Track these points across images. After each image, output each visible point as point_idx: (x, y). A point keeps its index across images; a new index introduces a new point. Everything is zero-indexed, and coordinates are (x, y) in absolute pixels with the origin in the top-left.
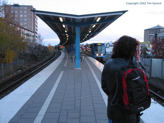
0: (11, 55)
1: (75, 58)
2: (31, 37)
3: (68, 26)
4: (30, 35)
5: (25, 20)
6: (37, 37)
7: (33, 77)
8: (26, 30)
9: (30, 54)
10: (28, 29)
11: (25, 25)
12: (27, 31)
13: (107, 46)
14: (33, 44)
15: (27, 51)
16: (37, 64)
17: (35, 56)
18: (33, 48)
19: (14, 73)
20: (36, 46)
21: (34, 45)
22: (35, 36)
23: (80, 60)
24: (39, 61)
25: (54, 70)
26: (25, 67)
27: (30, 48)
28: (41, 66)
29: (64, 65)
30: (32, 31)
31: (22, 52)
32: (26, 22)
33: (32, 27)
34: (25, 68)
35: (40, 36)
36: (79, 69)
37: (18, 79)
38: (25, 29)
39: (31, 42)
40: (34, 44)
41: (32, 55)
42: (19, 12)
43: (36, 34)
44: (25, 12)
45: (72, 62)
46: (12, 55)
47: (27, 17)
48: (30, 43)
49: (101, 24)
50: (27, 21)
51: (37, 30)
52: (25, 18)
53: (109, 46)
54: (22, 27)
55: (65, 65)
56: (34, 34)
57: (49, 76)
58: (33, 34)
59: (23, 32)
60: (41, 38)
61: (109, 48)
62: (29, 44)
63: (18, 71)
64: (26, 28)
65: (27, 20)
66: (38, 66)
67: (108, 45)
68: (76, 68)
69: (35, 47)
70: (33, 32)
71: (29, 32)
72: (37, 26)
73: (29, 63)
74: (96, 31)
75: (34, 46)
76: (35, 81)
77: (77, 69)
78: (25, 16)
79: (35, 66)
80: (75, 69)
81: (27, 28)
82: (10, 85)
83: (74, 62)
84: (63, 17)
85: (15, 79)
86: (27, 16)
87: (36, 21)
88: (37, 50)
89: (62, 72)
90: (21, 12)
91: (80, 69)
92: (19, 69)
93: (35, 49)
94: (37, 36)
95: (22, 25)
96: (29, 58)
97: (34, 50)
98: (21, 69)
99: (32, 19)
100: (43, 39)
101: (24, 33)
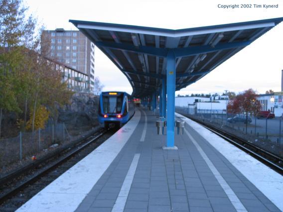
0: (42, 115)
1: (165, 124)
2: (82, 83)
3: (148, 56)
4: (81, 80)
5: (74, 54)
6: (93, 83)
7: (68, 171)
8: (75, 71)
9: (78, 112)
10: (79, 70)
11: (74, 64)
12: (76, 73)
13: (214, 99)
14: (85, 95)
15: (74, 108)
16: (91, 131)
17: (87, 117)
18: (85, 102)
19: (45, 149)
20: (90, 98)
21: (86, 97)
22: (91, 82)
23: (176, 129)
24: (94, 126)
25: (119, 151)
26: (68, 138)
27: (79, 102)
28: (96, 136)
29: (140, 137)
30: (86, 73)
31: (64, 109)
32: (74, 58)
33: (86, 66)
34: (67, 140)
35: (98, 82)
36: (172, 148)
37: (47, 164)
38: (72, 69)
39: (82, 91)
40: (88, 96)
41: (82, 116)
42: (64, 41)
43: (91, 79)
44: (75, 41)
45: (158, 133)
46: (44, 115)
47: (77, 50)
48: (80, 94)
49: (220, 51)
50: (77, 57)
51: (93, 71)
52: (74, 51)
53: (219, 99)
54: (68, 66)
55: (143, 139)
56: (89, 79)
57: (105, 170)
58: (86, 78)
59: (69, 75)
60: (100, 85)
61: (218, 102)
62: (77, 95)
63: (52, 146)
64: (74, 67)
65: (77, 54)
66: (92, 137)
67: (217, 98)
68: (166, 146)
69: (89, 101)
70: (86, 75)
71: (79, 74)
72: (93, 65)
73: (77, 130)
74: (202, 70)
75: (87, 99)
76: (71, 184)
77: (168, 148)
78: (74, 48)
79: (86, 136)
80: (165, 148)
81: (77, 68)
82: (29, 178)
83: (163, 133)
84: (138, 34)
85: (40, 165)
86: (77, 48)
87: (92, 57)
88: (92, 106)
89: (137, 157)
90: (67, 41)
91: (176, 148)
92: (54, 141)
93: (88, 103)
94: (93, 81)
95: (69, 62)
96: (77, 121)
97: (87, 106)
98: (59, 143)
99: (85, 54)
100: (103, 86)
101: (70, 77)
